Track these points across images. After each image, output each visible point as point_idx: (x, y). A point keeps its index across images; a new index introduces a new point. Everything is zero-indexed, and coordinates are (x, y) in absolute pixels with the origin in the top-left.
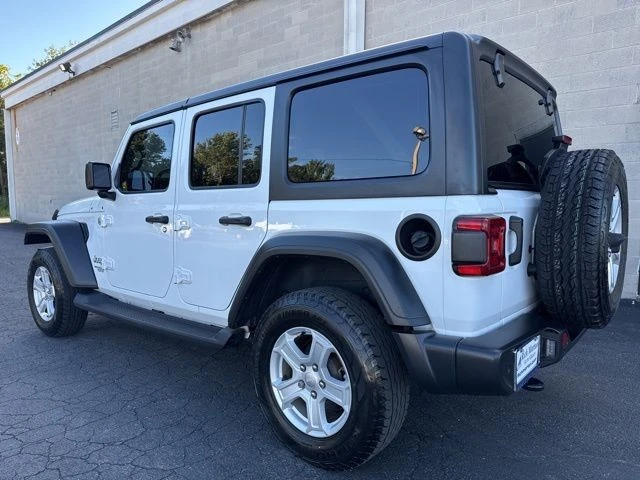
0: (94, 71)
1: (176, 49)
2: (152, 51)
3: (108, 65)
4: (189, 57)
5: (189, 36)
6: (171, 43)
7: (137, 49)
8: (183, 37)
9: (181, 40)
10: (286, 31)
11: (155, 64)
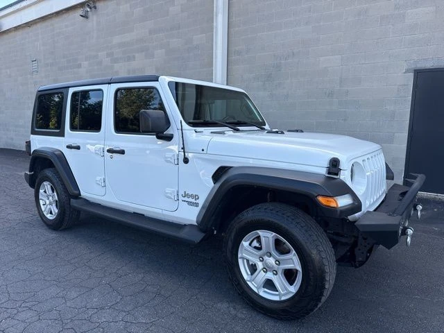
0: (17, 28)
1: (85, 16)
2: (65, 16)
3: (28, 24)
4: (95, 23)
5: (95, 7)
6: (80, 12)
7: (52, 14)
8: (91, 8)
9: (89, 10)
10: (171, 9)
11: (67, 26)
